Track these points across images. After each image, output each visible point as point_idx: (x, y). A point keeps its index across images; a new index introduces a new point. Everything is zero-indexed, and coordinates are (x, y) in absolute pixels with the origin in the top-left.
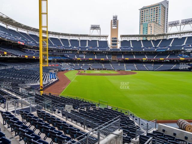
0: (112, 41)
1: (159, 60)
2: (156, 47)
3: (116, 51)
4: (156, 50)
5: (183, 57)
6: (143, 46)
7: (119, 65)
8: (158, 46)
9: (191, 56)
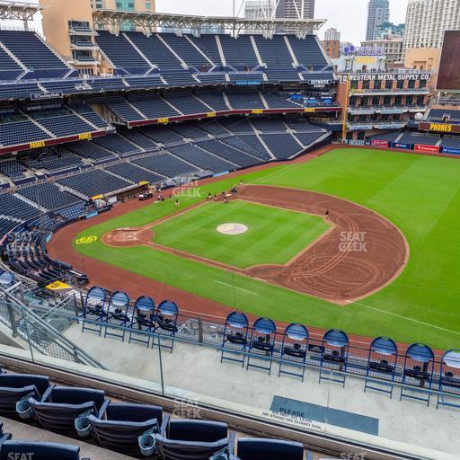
0: (72, 37)
1: (247, 115)
2: (221, 69)
3: (112, 88)
4: (228, 79)
5: (308, 105)
6: (184, 65)
7: (143, 150)
8: (224, 64)
9: (323, 100)
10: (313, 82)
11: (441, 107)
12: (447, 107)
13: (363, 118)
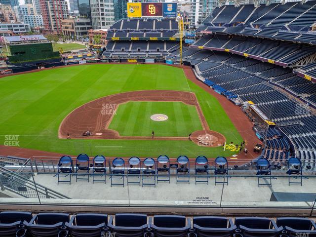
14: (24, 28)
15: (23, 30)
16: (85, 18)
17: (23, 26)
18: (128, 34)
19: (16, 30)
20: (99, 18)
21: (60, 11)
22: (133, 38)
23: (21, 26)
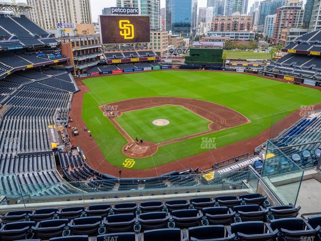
5: (52, 59)
9: (57, 55)
10: (50, 44)
11: (108, 52)
12: (111, 52)
13: (80, 63)
14: (249, 36)
15: (247, 37)
16: (303, 27)
17: (248, 34)
18: (312, 47)
19: (240, 37)
20: (314, 27)
21: (291, 20)
22: (312, 53)
23: (246, 34)
